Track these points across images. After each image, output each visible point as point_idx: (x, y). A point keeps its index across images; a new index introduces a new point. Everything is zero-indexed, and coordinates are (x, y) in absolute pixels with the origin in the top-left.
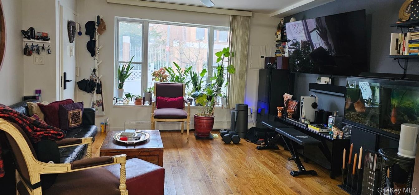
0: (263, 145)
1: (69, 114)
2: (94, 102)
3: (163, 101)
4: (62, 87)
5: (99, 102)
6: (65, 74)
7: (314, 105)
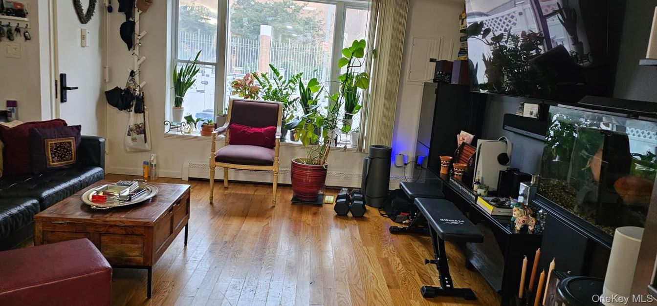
0: (406, 224)
1: (48, 146)
2: (131, 127)
3: (239, 132)
4: (56, 97)
5: (139, 128)
6: (63, 77)
7: (503, 159)
